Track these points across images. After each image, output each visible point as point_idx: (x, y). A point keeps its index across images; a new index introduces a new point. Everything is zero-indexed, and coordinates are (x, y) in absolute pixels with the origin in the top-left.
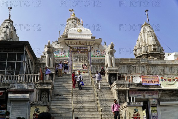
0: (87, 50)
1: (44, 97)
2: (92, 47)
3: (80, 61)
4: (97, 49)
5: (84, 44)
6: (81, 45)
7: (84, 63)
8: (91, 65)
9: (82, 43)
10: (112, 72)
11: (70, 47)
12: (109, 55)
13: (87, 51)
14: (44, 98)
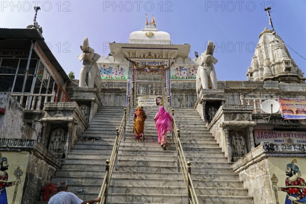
0: (163, 66)
1: (57, 140)
2: (171, 61)
3: (152, 92)
4: (182, 65)
5: (157, 57)
6: (152, 58)
7: (158, 96)
8: (171, 94)
9: (153, 55)
10: (212, 99)
11: (133, 62)
12: (205, 68)
13: (162, 70)
14: (57, 142)
